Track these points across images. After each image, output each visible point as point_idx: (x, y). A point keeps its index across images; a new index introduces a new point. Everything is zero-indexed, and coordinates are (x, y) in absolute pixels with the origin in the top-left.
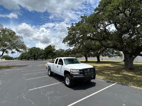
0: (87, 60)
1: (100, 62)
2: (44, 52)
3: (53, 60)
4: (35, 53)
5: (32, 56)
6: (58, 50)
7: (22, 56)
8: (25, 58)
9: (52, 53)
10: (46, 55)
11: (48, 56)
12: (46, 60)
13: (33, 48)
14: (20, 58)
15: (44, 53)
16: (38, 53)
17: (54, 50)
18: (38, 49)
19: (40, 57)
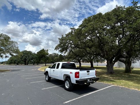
0: (81, 65)
1: (93, 67)
2: (36, 56)
3: (46, 65)
4: (26, 57)
5: (22, 61)
6: (51, 54)
7: (11, 61)
8: (15, 63)
9: (45, 57)
10: (38, 60)
11: (40, 61)
12: (38, 65)
13: (24, 51)
14: (9, 62)
15: (36, 58)
16: (29, 57)
17: (48, 54)
18: (30, 52)
19: (31, 61)
